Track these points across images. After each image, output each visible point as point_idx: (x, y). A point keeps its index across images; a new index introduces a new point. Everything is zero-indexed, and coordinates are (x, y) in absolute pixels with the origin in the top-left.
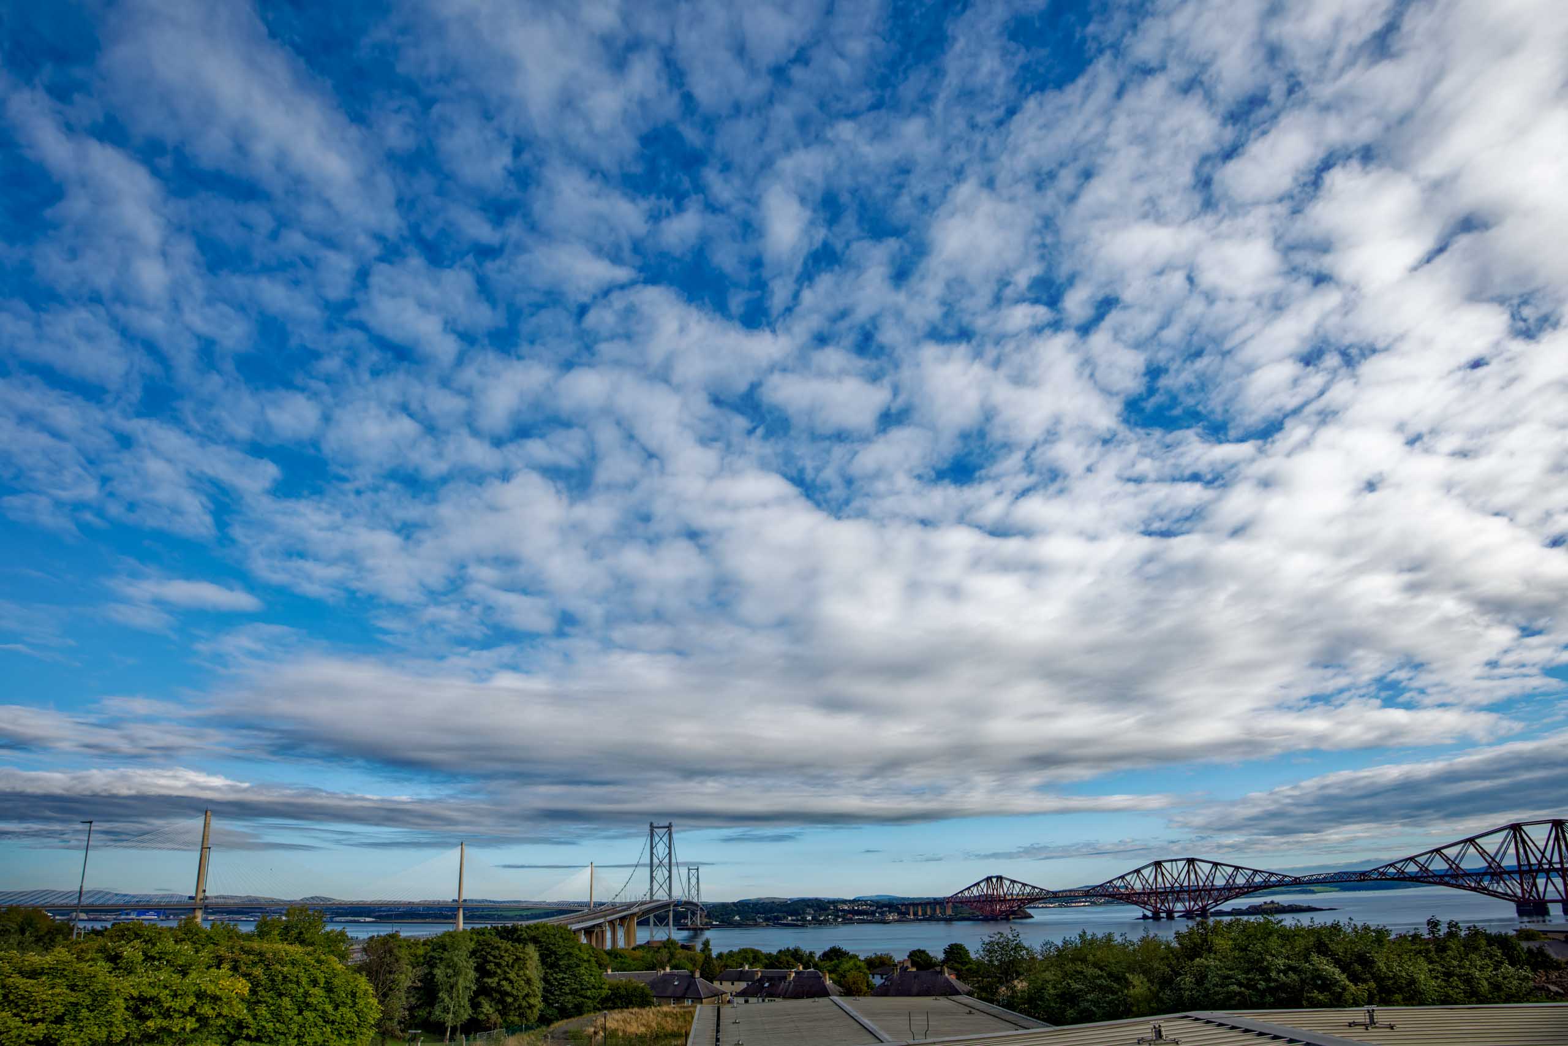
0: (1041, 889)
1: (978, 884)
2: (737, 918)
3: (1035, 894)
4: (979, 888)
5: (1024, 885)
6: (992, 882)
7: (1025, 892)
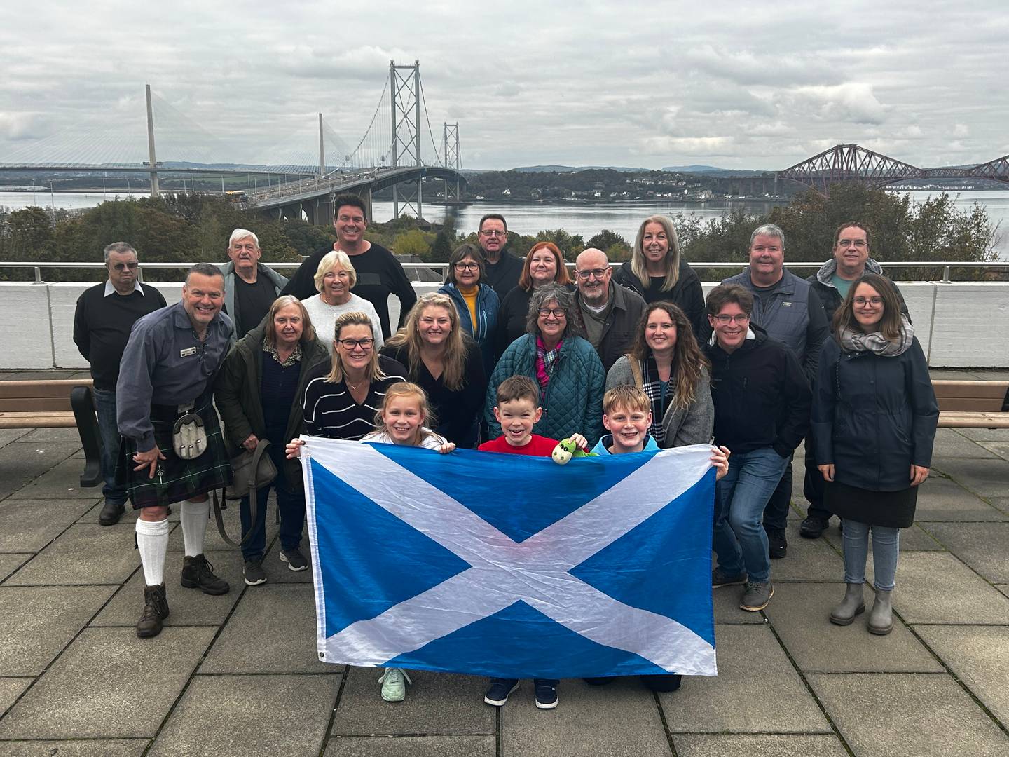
0: (906, 165)
1: (823, 155)
2: (507, 192)
3: (897, 172)
4: (824, 161)
5: (885, 158)
6: (842, 153)
7: (885, 168)
